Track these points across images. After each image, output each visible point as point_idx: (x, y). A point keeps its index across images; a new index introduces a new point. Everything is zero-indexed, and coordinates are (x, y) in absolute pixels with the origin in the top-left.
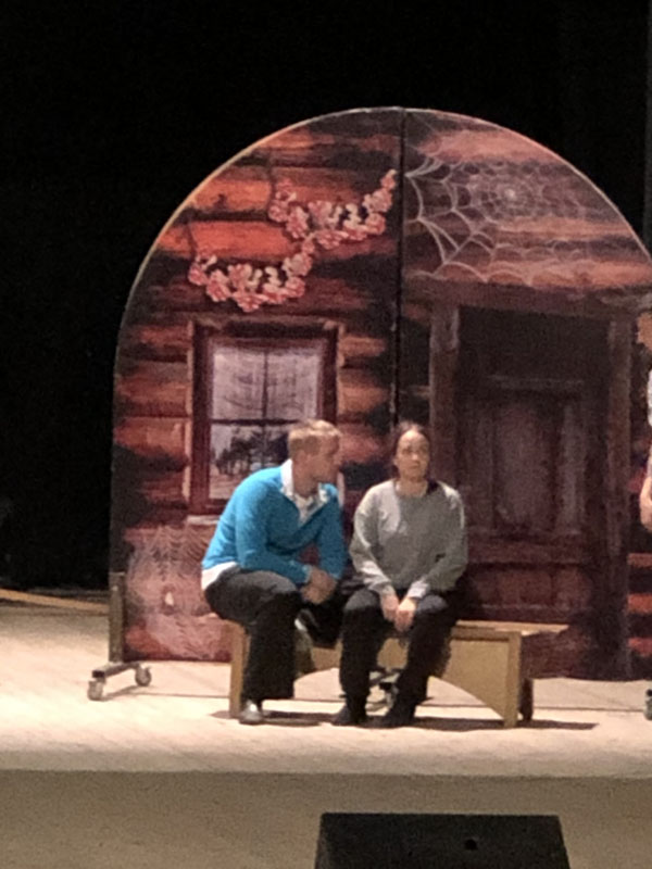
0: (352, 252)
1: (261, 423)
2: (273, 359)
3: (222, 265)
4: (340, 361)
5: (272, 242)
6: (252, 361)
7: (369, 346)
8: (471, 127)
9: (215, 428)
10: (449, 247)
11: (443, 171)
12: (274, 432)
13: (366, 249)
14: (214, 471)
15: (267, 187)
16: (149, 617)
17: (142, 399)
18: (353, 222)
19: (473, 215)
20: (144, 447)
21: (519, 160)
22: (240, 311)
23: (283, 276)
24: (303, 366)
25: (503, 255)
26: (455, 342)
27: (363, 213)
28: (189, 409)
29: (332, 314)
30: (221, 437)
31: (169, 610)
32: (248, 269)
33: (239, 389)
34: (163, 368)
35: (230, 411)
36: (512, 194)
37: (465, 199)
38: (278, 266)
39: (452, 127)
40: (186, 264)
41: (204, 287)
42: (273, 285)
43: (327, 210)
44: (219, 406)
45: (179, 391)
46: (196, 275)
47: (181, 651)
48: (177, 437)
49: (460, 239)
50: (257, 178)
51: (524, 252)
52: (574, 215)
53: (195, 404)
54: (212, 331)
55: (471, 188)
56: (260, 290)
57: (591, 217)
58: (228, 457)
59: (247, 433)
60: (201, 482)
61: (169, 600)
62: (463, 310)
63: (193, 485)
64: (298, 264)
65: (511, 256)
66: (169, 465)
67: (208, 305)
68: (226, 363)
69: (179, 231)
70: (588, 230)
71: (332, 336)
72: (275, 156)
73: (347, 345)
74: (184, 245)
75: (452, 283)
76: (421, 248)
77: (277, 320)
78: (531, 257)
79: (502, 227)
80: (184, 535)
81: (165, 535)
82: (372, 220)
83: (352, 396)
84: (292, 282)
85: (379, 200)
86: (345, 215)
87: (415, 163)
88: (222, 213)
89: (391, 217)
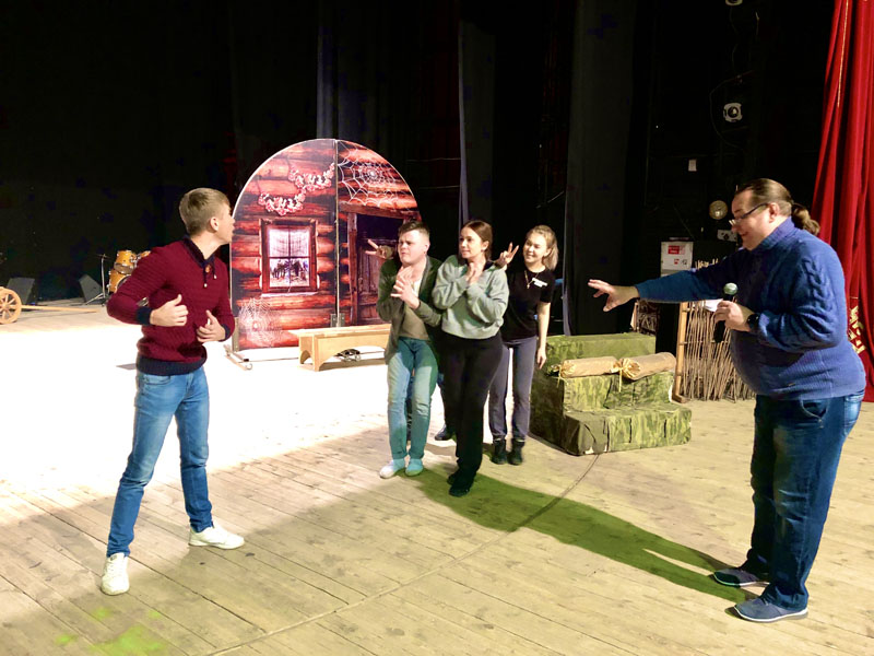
0: (319, 193)
1: (289, 258)
2: (292, 234)
3: (271, 198)
4: (317, 234)
5: (290, 189)
6: (284, 234)
7: (327, 228)
8: (359, 148)
9: (271, 260)
11: (350, 164)
12: (294, 261)
13: (325, 192)
14: (271, 276)
15: (287, 168)
16: (248, 333)
17: (242, 249)
18: (320, 182)
19: (360, 180)
20: (243, 268)
21: (375, 162)
23: (295, 202)
24: (302, 237)
25: (370, 196)
26: (356, 227)
27: (323, 179)
28: (261, 253)
29: (313, 216)
30: (273, 264)
31: (255, 330)
32: (281, 199)
33: (280, 245)
34: (249, 238)
35: (277, 254)
36: (372, 174)
37: (357, 175)
39: (354, 148)
42: (291, 206)
43: (310, 178)
44: (273, 252)
45: (256, 246)
46: (261, 201)
47: (261, 344)
48: (255, 264)
49: (356, 189)
50: (284, 164)
53: (263, 252)
54: (269, 223)
55: (360, 171)
57: (397, 182)
58: (276, 271)
59: (283, 262)
60: (266, 281)
61: (256, 326)
62: (359, 215)
63: (263, 282)
64: (300, 197)
65: (374, 196)
66: (254, 275)
67: (268, 213)
68: (276, 238)
69: (254, 184)
70: (396, 187)
71: (314, 224)
72: (290, 155)
73: (320, 228)
74: (255, 190)
75: (354, 206)
76: (344, 193)
77: (292, 218)
78: (379, 197)
79: (370, 185)
80: (260, 302)
81: (253, 302)
82: (327, 181)
83: (321, 246)
84: (299, 205)
85: (328, 174)
86: (317, 179)
87: (340, 160)
88: (270, 177)
89: (333, 180)
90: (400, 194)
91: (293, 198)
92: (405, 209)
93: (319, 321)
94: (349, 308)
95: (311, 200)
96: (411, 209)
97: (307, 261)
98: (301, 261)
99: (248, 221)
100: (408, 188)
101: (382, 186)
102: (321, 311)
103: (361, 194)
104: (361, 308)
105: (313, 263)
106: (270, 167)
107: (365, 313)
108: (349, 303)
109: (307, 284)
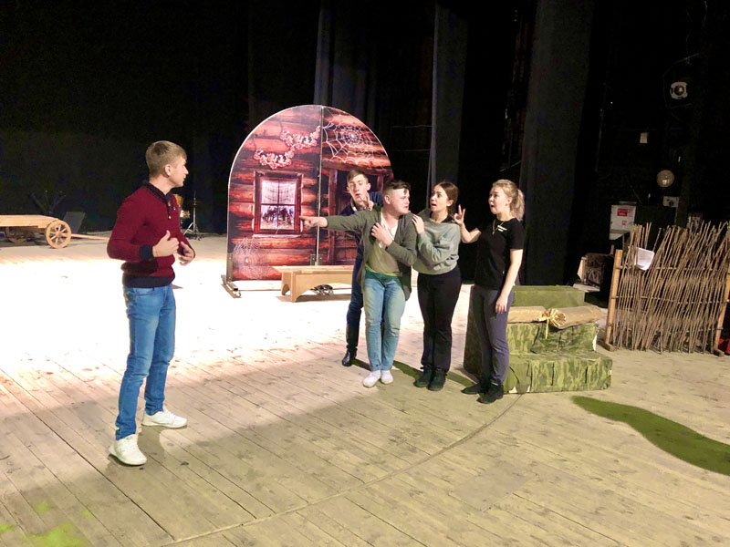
0: (305, 151)
1: (278, 205)
2: (281, 185)
3: (265, 154)
4: (302, 186)
5: (281, 147)
6: (275, 185)
7: (311, 181)
8: (342, 114)
9: (262, 206)
10: (335, 151)
11: (334, 127)
12: (281, 208)
13: (311, 150)
14: (262, 220)
15: (280, 128)
16: (240, 267)
17: (238, 196)
18: (307, 142)
19: (342, 141)
20: (239, 212)
21: (355, 126)
22: (271, 169)
23: (284, 158)
24: (290, 187)
26: (336, 181)
27: (310, 139)
28: (254, 200)
29: (300, 171)
30: (264, 210)
31: (247, 264)
32: (273, 155)
33: (271, 194)
34: (245, 187)
35: (268, 201)
36: (353, 136)
37: (340, 137)
39: (337, 113)
40: (254, 152)
41: (259, 160)
42: (281, 161)
43: (299, 138)
44: (264, 199)
45: (251, 194)
46: (257, 156)
47: (251, 277)
48: (249, 209)
49: (338, 149)
50: (277, 125)
51: (356, 154)
52: (369, 144)
53: (256, 199)
54: (262, 175)
55: (342, 133)
56: (277, 162)
57: (373, 144)
58: (266, 216)
59: (273, 208)
60: (257, 224)
61: (247, 261)
62: (338, 171)
63: (255, 225)
64: (289, 154)
65: (353, 155)
66: (247, 218)
67: (261, 167)
68: (268, 187)
69: (250, 141)
70: (373, 148)
71: (300, 177)
72: (282, 118)
73: (305, 181)
74: (252, 146)
75: (335, 163)
76: (327, 151)
77: (282, 172)
78: (358, 156)
79: (350, 146)
80: (252, 241)
81: (245, 241)
82: (313, 141)
83: (306, 197)
84: (288, 160)
85: (315, 135)
86: (305, 139)
87: (325, 124)
88: (265, 136)
89: (318, 141)
90: (377, 154)
91: (283, 155)
92: (379, 167)
93: (300, 259)
94: (327, 250)
95: (299, 156)
96: (385, 167)
97: (293, 208)
98: (288, 208)
99: (245, 172)
100: (384, 149)
101: (360, 147)
102: (303, 251)
103: (342, 153)
104: (337, 250)
105: (298, 211)
106: (265, 128)
107: (341, 255)
108: (327, 245)
109: (292, 228)
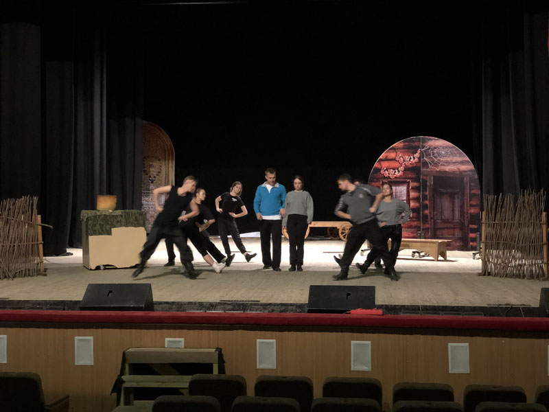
0: (412, 166)
3: (387, 170)
4: (410, 188)
5: (396, 165)
7: (416, 184)
8: (435, 139)
10: (431, 164)
11: (429, 149)
13: (415, 165)
15: (395, 154)
18: (412, 160)
19: (435, 157)
21: (445, 146)
22: (391, 178)
24: (402, 190)
25: (442, 165)
26: (432, 183)
29: (408, 178)
32: (392, 170)
36: (443, 153)
38: (398, 169)
39: (431, 140)
40: (380, 170)
41: (383, 174)
42: (397, 173)
43: (407, 158)
49: (433, 162)
50: (393, 152)
51: (446, 164)
52: (456, 156)
55: (435, 152)
56: (394, 174)
57: (460, 156)
62: (434, 177)
64: (401, 169)
67: (385, 178)
69: (379, 163)
70: (459, 159)
71: (409, 182)
72: (397, 147)
73: (412, 184)
74: (379, 166)
75: (432, 171)
76: (425, 164)
77: (398, 180)
79: (441, 159)
82: (416, 159)
83: (412, 194)
84: (401, 172)
85: (417, 155)
86: (411, 158)
87: (423, 147)
88: (386, 159)
89: (419, 158)
90: (462, 163)
92: (466, 172)
93: (412, 235)
94: (428, 229)
95: (407, 169)
96: (469, 171)
99: (376, 182)
100: (468, 159)
101: (449, 159)
102: (413, 230)
103: (436, 165)
104: (435, 230)
106: (386, 154)
107: (438, 232)
108: (428, 226)
